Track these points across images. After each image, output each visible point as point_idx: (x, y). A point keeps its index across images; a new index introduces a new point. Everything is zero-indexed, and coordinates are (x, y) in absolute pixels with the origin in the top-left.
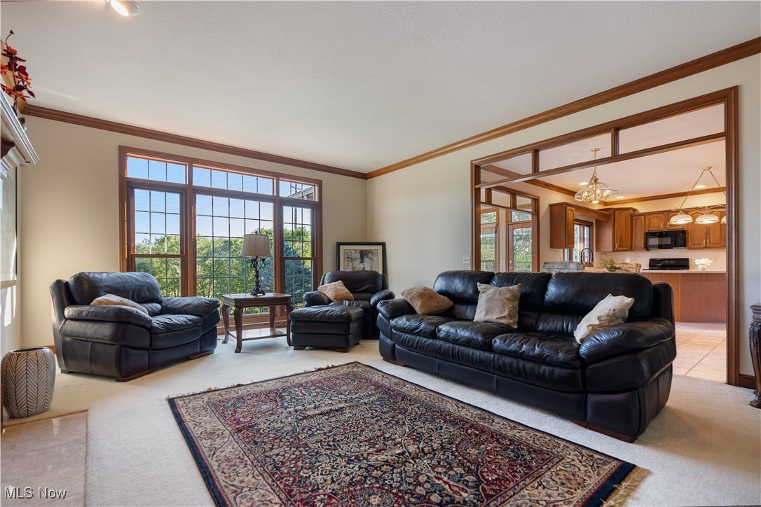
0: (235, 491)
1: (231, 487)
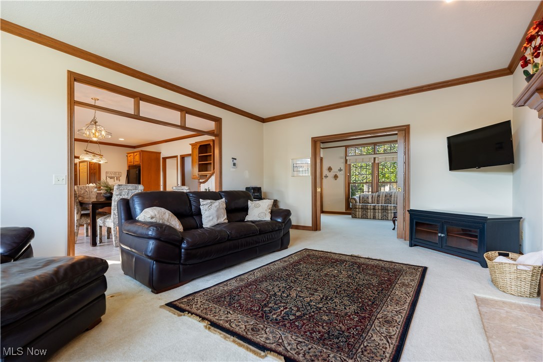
0: (390, 338)
1: (390, 341)
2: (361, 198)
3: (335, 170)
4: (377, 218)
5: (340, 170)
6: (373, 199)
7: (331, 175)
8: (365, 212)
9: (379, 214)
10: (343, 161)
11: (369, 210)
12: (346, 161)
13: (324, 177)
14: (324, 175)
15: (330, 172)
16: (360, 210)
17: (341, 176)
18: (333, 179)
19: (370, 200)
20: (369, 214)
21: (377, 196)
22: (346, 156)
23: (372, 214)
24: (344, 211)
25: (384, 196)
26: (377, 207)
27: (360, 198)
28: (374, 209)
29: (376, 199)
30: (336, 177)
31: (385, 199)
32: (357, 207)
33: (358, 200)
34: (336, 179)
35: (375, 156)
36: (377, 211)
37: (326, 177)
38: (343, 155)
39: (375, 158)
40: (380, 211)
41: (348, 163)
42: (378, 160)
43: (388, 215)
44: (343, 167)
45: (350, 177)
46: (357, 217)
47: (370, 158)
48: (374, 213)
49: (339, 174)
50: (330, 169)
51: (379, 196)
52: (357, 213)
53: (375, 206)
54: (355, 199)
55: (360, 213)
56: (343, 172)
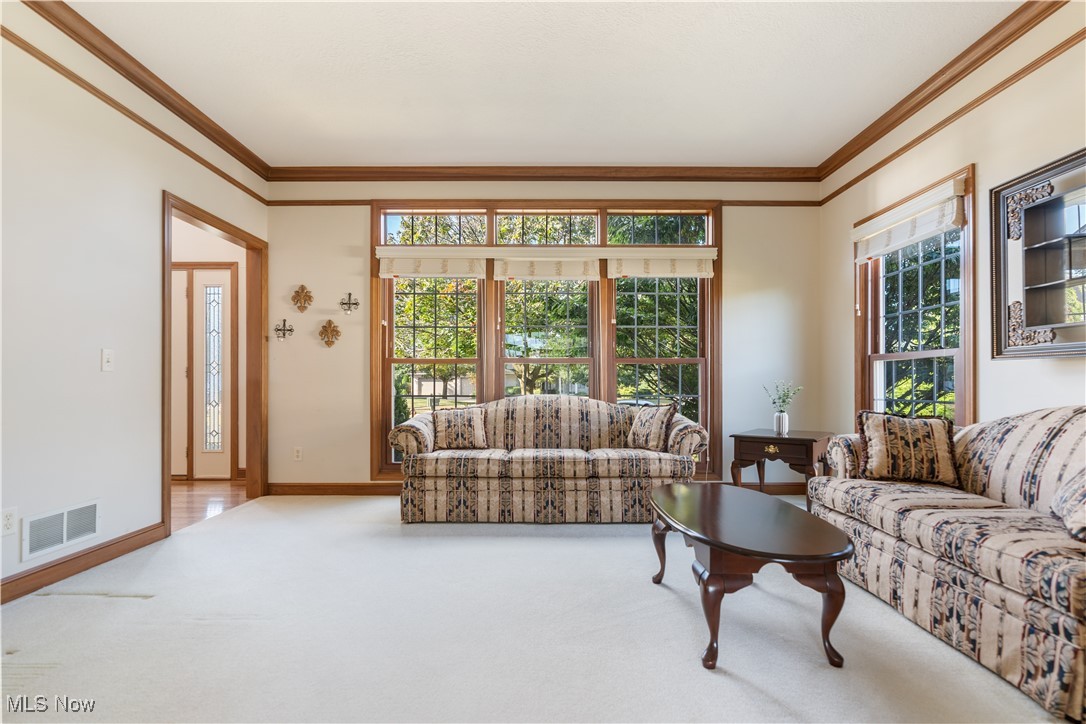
2: (441, 427)
3: (325, 304)
4: (517, 516)
5: (349, 304)
6: (490, 427)
7: (306, 323)
8: (462, 493)
9: (524, 500)
10: (362, 263)
11: (482, 484)
12: (375, 265)
13: (272, 334)
14: (275, 318)
15: (302, 309)
16: (442, 483)
17: (354, 330)
18: (315, 345)
19: (479, 434)
20: (482, 499)
21: (502, 415)
22: (374, 242)
23: (495, 499)
24: (364, 477)
25: (531, 414)
26: (516, 470)
27: (434, 423)
28: (505, 476)
29: (501, 426)
30: (329, 332)
31: (536, 426)
32: (429, 469)
33: (427, 432)
34: (329, 343)
35: (491, 253)
36: (517, 484)
37: (284, 330)
38: (362, 240)
39: (490, 263)
40: (529, 484)
41: (383, 275)
42: (504, 272)
43: (563, 503)
44: (360, 289)
45: (387, 334)
46: (429, 516)
47: (472, 261)
48: (506, 493)
49: (341, 319)
50: (302, 297)
51: (510, 415)
52: (429, 498)
53: (507, 463)
54: (414, 432)
55: (442, 498)
56: (360, 314)
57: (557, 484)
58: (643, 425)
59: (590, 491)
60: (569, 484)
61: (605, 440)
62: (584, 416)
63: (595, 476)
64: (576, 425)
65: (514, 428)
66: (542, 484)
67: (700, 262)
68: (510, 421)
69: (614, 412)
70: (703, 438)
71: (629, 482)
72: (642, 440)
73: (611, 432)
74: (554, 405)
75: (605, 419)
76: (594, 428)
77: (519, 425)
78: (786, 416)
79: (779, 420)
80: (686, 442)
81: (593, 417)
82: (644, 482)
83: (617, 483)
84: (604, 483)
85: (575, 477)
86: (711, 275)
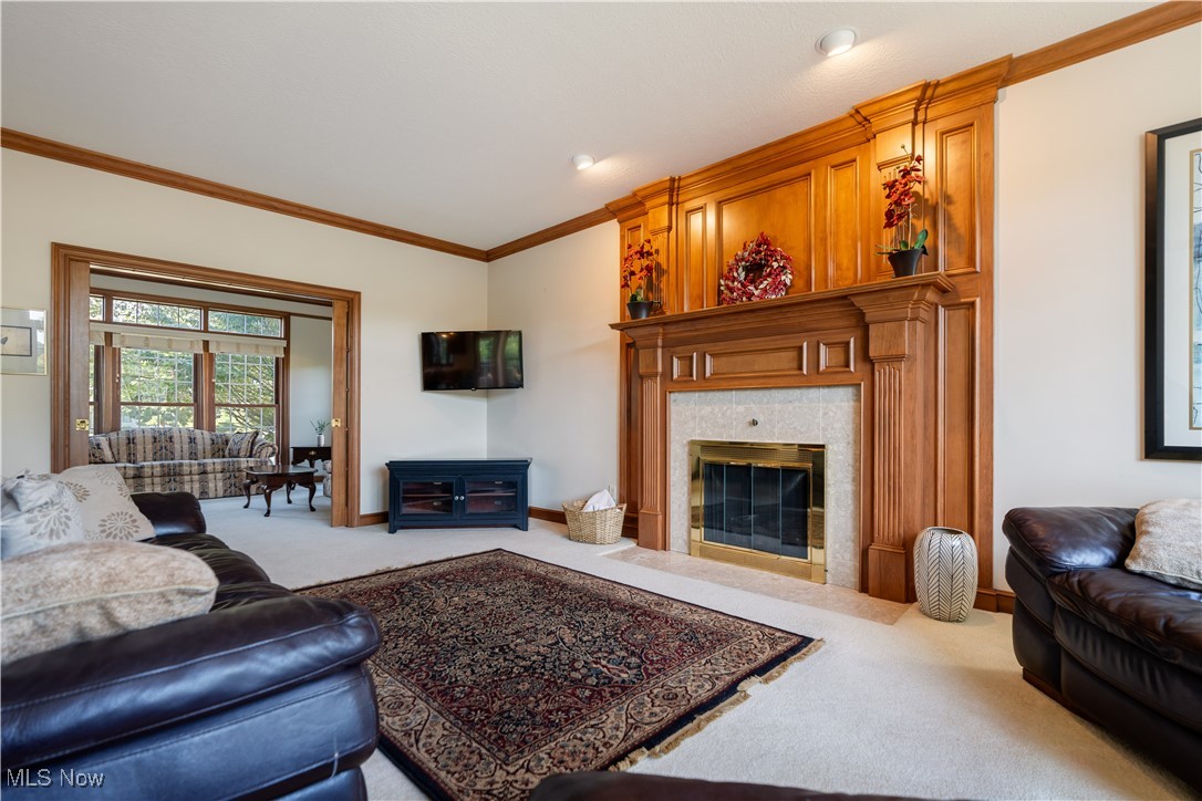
57: (178, 478)
58: (235, 444)
59: (201, 481)
60: (187, 478)
61: (208, 453)
62: (192, 440)
63: (205, 472)
64: (186, 446)
65: (135, 449)
66: (167, 479)
67: (275, 348)
68: (132, 445)
69: (214, 437)
70: (274, 449)
71: (228, 475)
72: (235, 453)
73: (213, 449)
74: (168, 434)
75: (208, 442)
76: (200, 447)
77: (140, 447)
78: (323, 437)
79: (319, 439)
80: (264, 452)
81: (199, 441)
82: (237, 474)
83: (219, 476)
84: (211, 476)
85: (191, 473)
86: (283, 356)
